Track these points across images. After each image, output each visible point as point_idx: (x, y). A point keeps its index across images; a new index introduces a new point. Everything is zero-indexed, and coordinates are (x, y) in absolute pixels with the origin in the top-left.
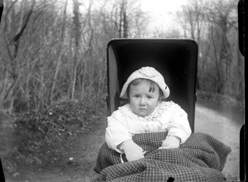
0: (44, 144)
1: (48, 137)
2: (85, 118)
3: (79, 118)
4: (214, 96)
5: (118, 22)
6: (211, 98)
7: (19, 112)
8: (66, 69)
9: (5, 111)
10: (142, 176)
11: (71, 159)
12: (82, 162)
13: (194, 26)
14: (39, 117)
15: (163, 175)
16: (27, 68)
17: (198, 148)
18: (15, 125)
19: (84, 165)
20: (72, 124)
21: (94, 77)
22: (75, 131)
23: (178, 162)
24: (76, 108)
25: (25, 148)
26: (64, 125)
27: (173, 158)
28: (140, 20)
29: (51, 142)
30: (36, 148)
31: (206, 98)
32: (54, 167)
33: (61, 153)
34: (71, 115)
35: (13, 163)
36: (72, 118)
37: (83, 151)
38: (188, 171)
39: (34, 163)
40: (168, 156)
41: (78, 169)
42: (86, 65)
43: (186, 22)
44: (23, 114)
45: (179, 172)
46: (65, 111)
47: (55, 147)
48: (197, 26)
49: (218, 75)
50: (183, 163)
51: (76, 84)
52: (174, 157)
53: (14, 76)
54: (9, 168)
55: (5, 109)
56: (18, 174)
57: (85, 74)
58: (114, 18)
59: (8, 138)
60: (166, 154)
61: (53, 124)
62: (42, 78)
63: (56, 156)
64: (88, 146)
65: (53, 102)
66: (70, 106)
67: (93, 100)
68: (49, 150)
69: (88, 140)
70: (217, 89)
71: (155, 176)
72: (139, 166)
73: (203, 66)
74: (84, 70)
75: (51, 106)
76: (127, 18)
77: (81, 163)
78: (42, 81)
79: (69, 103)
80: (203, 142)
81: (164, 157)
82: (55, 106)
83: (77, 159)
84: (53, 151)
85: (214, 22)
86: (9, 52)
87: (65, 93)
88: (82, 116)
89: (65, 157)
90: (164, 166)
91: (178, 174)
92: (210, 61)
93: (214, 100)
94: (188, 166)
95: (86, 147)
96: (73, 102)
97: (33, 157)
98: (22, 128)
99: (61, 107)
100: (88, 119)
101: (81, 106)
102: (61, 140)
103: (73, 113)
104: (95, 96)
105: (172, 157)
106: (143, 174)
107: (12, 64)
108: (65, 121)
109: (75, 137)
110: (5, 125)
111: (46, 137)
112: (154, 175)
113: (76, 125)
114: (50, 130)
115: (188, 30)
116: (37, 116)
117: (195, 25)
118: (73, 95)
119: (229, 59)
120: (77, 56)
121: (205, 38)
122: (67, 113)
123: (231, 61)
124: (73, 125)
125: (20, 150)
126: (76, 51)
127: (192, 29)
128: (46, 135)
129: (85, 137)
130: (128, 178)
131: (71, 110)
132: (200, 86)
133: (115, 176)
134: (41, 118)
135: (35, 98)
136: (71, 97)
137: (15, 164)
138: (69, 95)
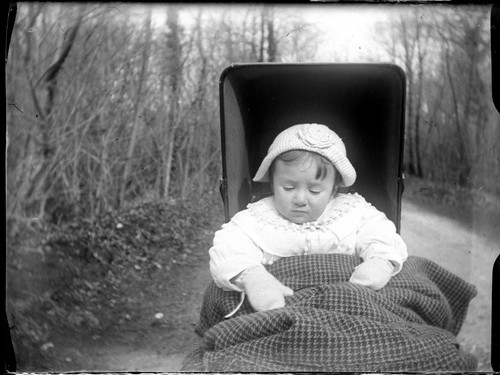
0: (105, 286)
1: (114, 272)
2: (189, 236)
3: (177, 236)
4: (452, 191)
5: (258, 43)
6: (446, 196)
7: (56, 223)
8: (153, 138)
9: (29, 221)
10: (286, 340)
11: (159, 316)
12: (180, 322)
13: (410, 49)
14: (97, 233)
15: (329, 336)
16: (72, 134)
17: (406, 287)
18: (48, 248)
19: (184, 329)
20: (161, 247)
21: (210, 155)
22: (168, 260)
23: (362, 314)
24: (172, 216)
25: (66, 293)
26: (146, 248)
27: (352, 305)
28: (303, 39)
29: (119, 281)
30: (89, 294)
31: (435, 196)
32: (124, 331)
33: (140, 304)
34: (160, 230)
35: (41, 324)
36: (163, 235)
37: (183, 301)
38: (380, 330)
39: (85, 324)
40: (342, 300)
41: (172, 336)
42: (192, 129)
43: (394, 42)
44: (65, 227)
45: (361, 332)
46: (149, 220)
47: (127, 293)
48: (416, 49)
49: (462, 148)
50: (372, 315)
51: (173, 169)
52: (355, 303)
53: (47, 151)
54: (33, 333)
55: (28, 216)
56: (51, 345)
57: (189, 147)
58: (249, 35)
59: (32, 273)
60: (339, 297)
61: (125, 247)
62: (105, 156)
63: (128, 311)
64: (194, 291)
65: (126, 203)
66: (160, 211)
67: (205, 199)
68: (115, 298)
69: (195, 278)
70: (458, 178)
71: (312, 339)
72: (281, 320)
73: (430, 131)
74: (188, 140)
75: (121, 210)
76: (275, 35)
77: (179, 325)
78: (104, 162)
79: (158, 206)
80: (418, 275)
81: (334, 302)
82: (128, 211)
83: (171, 317)
84: (123, 299)
85: (452, 40)
86: (36, 102)
87: (150, 186)
88: (183, 231)
89: (147, 312)
90: (331, 319)
91: (359, 335)
92: (444, 121)
93: (452, 198)
94: (382, 321)
95: (190, 293)
96: (166, 204)
97: (81, 313)
98: (62, 254)
99: (140, 213)
100: (196, 238)
101: (181, 212)
102: (140, 279)
103: (164, 225)
104: (211, 192)
105: (350, 303)
106: (287, 334)
107: (42, 127)
108: (148, 241)
109: (168, 274)
110: (27, 249)
111: (110, 273)
112: (309, 337)
113: (172, 250)
114: (119, 258)
115: (400, 57)
116: (91, 231)
117: (413, 47)
118: (166, 190)
119: (482, 115)
120: (176, 111)
121: (434, 73)
122: (152, 224)
123: (486, 119)
124: (164, 250)
125: (56, 297)
126: (173, 101)
127: (407, 56)
128: (109, 269)
129: (188, 274)
130: (258, 345)
131: (160, 219)
132: (424, 171)
133: (231, 341)
134: (101, 234)
135: (91, 196)
136: (162, 194)
137: (46, 326)
138: (159, 190)
